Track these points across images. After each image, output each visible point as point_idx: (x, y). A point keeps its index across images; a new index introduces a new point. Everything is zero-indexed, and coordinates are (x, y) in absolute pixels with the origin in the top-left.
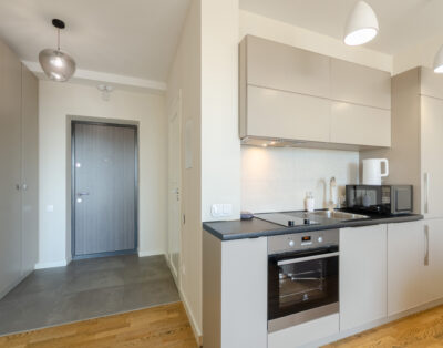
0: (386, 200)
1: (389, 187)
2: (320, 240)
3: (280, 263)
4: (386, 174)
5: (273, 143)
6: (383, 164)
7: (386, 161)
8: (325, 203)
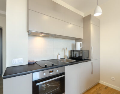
0: (81, 55)
1: (82, 51)
2: (57, 71)
3: (37, 84)
4: (82, 47)
5: (43, 35)
6: (81, 44)
7: (82, 43)
8: (64, 56)
